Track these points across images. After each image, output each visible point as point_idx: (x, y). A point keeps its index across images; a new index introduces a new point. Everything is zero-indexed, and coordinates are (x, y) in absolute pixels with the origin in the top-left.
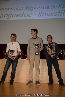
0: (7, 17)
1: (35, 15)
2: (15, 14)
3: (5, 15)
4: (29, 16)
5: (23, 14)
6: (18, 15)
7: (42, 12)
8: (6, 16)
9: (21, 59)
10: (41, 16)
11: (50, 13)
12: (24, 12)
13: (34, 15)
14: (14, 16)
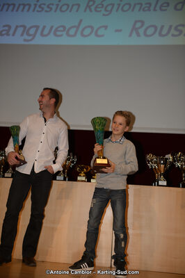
0: (22, 35)
1: (120, 31)
2: (52, 27)
3: (17, 27)
4: (100, 33)
5: (78, 27)
6: (62, 29)
7: (143, 23)
8: (20, 30)
9: (65, 180)
10: (138, 35)
11: (171, 27)
12: (81, 21)
13: (117, 31)
14: (46, 32)
